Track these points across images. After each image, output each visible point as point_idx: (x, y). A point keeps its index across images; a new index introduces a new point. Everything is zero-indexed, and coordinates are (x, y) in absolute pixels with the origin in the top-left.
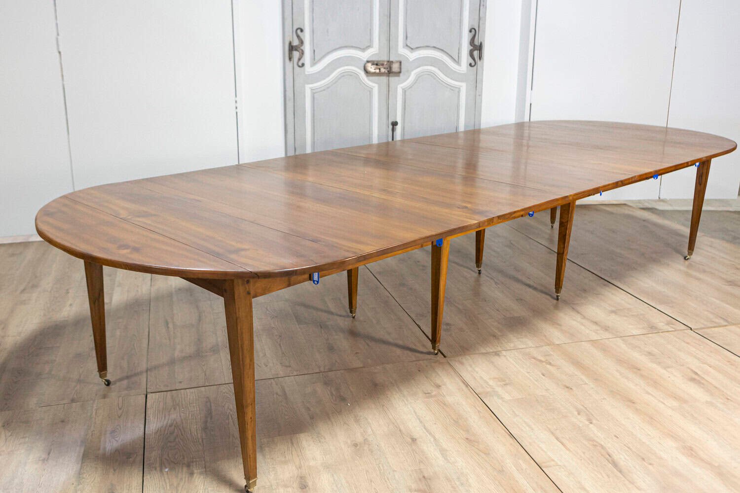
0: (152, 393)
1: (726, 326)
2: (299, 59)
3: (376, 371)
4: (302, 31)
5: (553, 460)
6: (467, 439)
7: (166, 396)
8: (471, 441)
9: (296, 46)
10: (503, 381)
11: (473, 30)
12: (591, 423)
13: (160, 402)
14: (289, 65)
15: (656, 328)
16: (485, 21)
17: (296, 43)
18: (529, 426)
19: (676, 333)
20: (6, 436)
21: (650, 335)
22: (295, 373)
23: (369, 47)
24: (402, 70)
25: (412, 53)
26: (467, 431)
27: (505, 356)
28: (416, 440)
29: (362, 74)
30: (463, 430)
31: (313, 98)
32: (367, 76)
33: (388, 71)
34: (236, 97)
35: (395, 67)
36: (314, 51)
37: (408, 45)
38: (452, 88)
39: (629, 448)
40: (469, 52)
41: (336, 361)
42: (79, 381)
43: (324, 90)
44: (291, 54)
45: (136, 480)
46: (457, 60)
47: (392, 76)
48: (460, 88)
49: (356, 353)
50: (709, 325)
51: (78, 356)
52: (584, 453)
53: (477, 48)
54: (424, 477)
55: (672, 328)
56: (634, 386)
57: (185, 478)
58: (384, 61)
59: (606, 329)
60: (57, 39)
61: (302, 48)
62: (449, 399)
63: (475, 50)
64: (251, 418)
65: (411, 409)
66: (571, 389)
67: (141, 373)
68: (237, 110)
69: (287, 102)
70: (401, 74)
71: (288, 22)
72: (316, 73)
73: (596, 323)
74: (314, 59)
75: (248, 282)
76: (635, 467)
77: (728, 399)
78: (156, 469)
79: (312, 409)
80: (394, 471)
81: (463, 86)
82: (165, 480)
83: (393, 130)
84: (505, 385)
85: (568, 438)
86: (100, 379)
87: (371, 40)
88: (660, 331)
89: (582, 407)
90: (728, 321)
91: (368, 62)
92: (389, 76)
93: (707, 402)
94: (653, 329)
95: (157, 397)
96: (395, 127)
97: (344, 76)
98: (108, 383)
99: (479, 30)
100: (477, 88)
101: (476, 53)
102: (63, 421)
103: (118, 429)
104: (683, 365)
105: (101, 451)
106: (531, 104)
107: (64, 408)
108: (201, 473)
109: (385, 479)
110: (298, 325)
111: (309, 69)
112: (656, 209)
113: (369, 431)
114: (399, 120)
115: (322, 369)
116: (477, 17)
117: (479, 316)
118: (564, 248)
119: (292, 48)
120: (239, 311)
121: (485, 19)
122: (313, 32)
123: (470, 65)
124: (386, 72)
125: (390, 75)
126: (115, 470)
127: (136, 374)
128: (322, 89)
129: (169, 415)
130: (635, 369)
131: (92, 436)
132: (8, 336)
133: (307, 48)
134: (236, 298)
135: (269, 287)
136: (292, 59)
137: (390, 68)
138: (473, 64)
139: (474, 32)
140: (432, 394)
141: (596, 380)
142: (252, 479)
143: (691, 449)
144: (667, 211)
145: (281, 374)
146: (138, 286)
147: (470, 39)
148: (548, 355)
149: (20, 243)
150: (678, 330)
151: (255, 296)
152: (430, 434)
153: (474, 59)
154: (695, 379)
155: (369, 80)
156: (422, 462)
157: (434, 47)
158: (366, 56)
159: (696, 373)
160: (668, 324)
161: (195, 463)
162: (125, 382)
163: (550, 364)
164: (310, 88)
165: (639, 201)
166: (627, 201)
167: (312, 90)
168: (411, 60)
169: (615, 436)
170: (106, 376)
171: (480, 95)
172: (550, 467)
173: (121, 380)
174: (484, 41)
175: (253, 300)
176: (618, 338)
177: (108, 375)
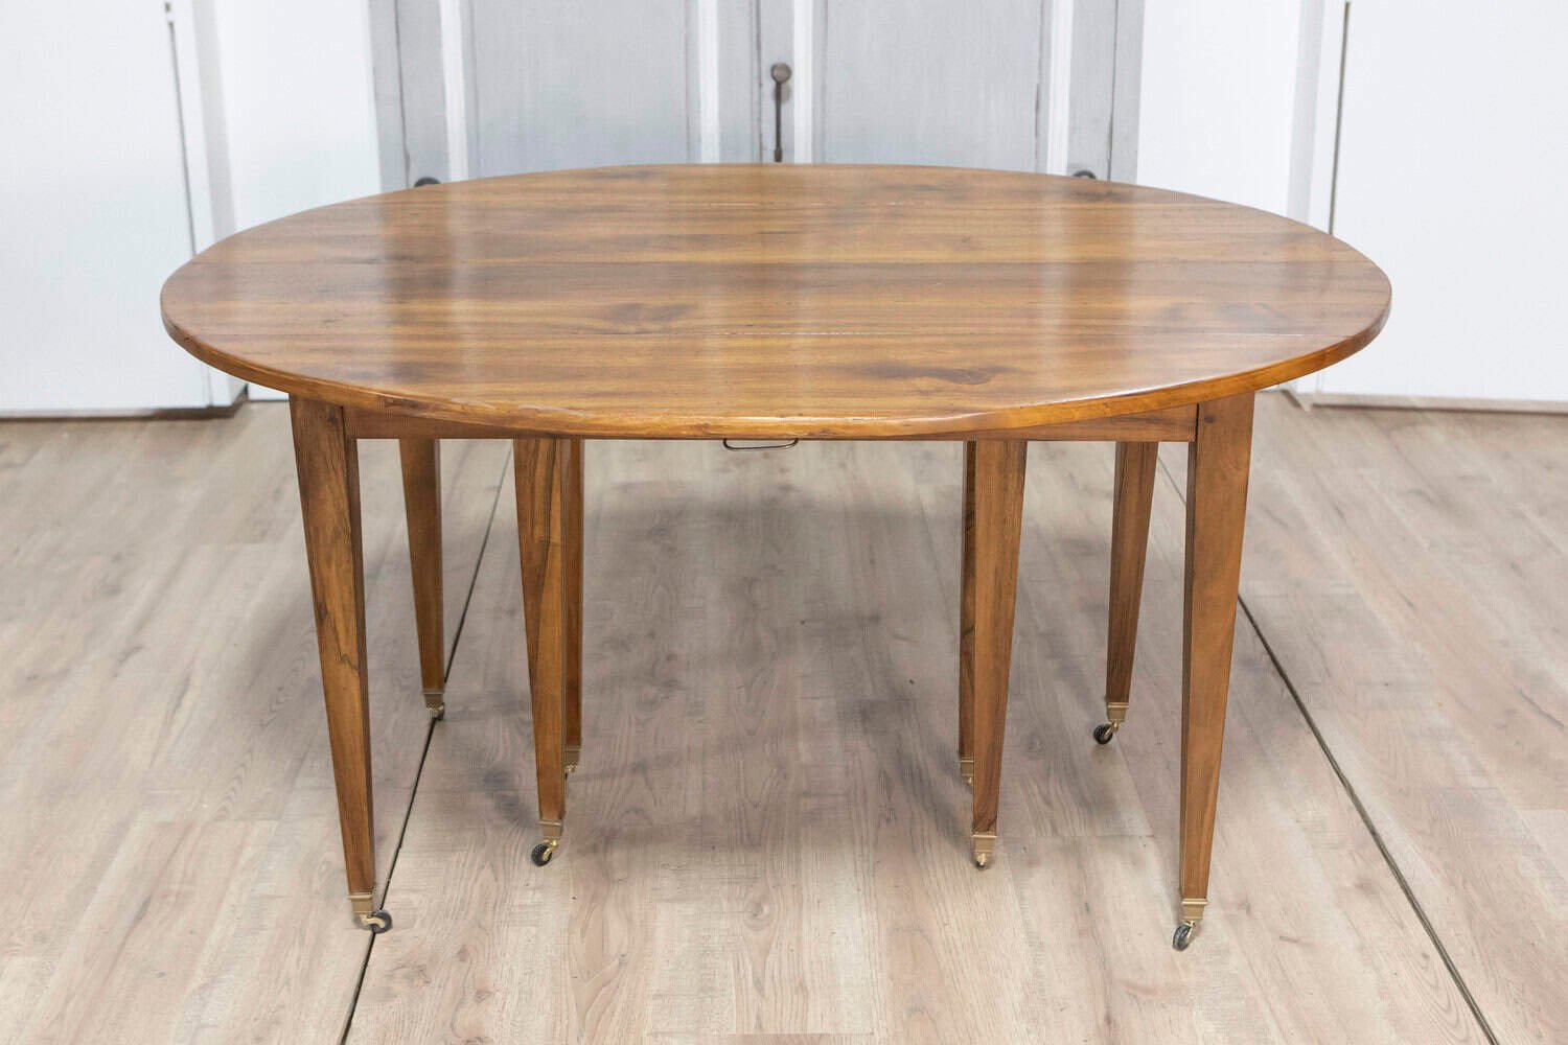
68: (172, 17)
83: (779, 96)
96: (783, 84)
114: (803, 60)
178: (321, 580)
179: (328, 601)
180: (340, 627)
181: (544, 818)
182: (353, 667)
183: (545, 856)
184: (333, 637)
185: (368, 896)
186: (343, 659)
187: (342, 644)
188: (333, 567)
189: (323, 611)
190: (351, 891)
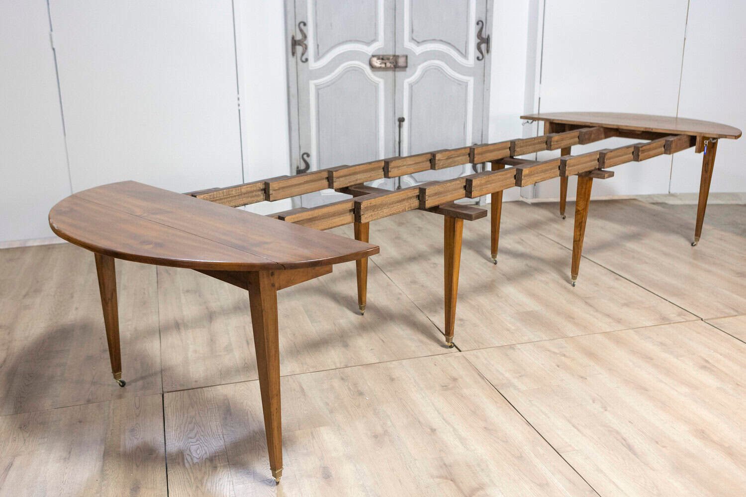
0: (168, 392)
1: (736, 316)
2: (303, 54)
3: (392, 366)
4: (305, 24)
5: (570, 446)
6: (485, 428)
7: (183, 395)
8: (489, 430)
9: (299, 41)
10: (519, 373)
11: (480, 23)
12: (606, 410)
13: (177, 400)
14: (292, 60)
15: (668, 319)
16: (492, 13)
17: (299, 37)
18: (546, 415)
19: (687, 323)
20: (24, 438)
21: (663, 326)
22: (311, 370)
23: (374, 41)
24: (409, 65)
25: (418, 46)
26: (486, 421)
27: (519, 349)
28: (435, 430)
29: (367, 69)
30: (482, 420)
31: (317, 94)
32: (373, 71)
33: (394, 66)
34: (238, 93)
35: (401, 62)
36: (318, 45)
37: (415, 38)
38: (460, 83)
39: (643, 432)
40: (476, 44)
41: (352, 358)
42: (93, 383)
43: (329, 86)
44: (295, 48)
45: (160, 475)
46: (464, 53)
47: (398, 71)
48: (467, 83)
49: (372, 349)
50: (719, 315)
51: (90, 358)
52: (599, 438)
53: (484, 41)
54: (445, 464)
55: (683, 318)
56: (646, 374)
57: (209, 471)
58: (390, 56)
59: (619, 321)
60: (51, 35)
61: (305, 42)
62: (466, 391)
63: (482, 43)
64: (277, 409)
65: (429, 401)
66: (586, 379)
67: (155, 374)
68: (240, 108)
69: (291, 98)
70: (408, 69)
71: (291, 15)
72: (320, 69)
73: (608, 316)
74: (318, 53)
75: (272, 274)
76: (649, 450)
77: (738, 385)
78: (179, 464)
79: (330, 404)
80: (415, 460)
81: (471, 81)
82: (189, 473)
83: (400, 126)
84: (520, 376)
85: (584, 424)
86: (115, 381)
87: (376, 34)
88: (672, 322)
89: (596, 395)
90: (738, 312)
91: (373, 56)
92: (395, 71)
93: (718, 388)
94: (665, 320)
95: (174, 396)
96: (401, 123)
98: (123, 384)
99: (486, 23)
101: (483, 46)
102: (80, 422)
103: (137, 427)
104: (694, 354)
105: (121, 449)
106: (540, 99)
107: (80, 409)
108: (224, 466)
109: (407, 467)
110: (312, 323)
111: (313, 65)
112: (666, 204)
113: (389, 423)
114: (406, 116)
115: (338, 366)
116: (485, 10)
117: (492, 311)
118: (580, 235)
119: (295, 43)
120: (264, 303)
121: (493, 11)
122: (316, 26)
123: (478, 58)
124: (392, 66)
125: (396, 69)
126: (138, 466)
127: (151, 375)
128: (327, 85)
129: (188, 413)
130: (648, 358)
131: (111, 434)
132: (15, 340)
133: (311, 42)
134: (261, 290)
135: (292, 279)
136: (295, 55)
137: (396, 62)
138: (481, 58)
139: (481, 24)
140: (449, 387)
141: (610, 370)
142: (278, 469)
143: (703, 432)
144: (677, 206)
145: (298, 371)
146: (144, 289)
147: (477, 32)
148: (562, 348)
149: (17, 248)
150: (689, 321)
151: (280, 288)
152: (449, 424)
153: (481, 53)
154: (706, 366)
155: (375, 75)
156: (442, 451)
157: (441, 41)
158: (371, 50)
159: (707, 361)
160: (679, 315)
161: (217, 458)
162: (140, 383)
163: (564, 355)
164: (314, 84)
165: (649, 196)
166: (637, 196)
167: (316, 86)
168: (417, 54)
169: (630, 422)
170: (120, 377)
171: (488, 90)
172: (568, 451)
173: (136, 381)
174: (492, 34)
175: (278, 292)
176: (630, 331)
177: (122, 376)
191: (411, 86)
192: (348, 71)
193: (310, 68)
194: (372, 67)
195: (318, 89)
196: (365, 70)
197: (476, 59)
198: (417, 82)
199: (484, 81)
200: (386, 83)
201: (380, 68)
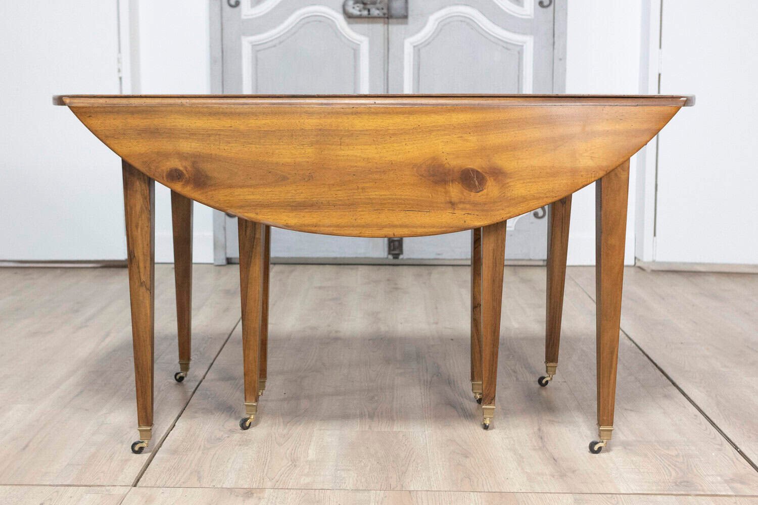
14: (214, 3)
24: (410, 13)
29: (340, 19)
31: (256, 61)
32: (349, 23)
33: (386, 14)
35: (397, 7)
38: (507, 46)
43: (275, 46)
47: (392, 23)
48: (521, 46)
68: (121, 75)
70: (409, 20)
72: (259, 17)
81: (528, 43)
92: (387, 23)
97: (308, 23)
100: (555, 46)
106: (660, 75)
111: (248, 11)
123: (541, 4)
124: (382, 15)
125: (390, 20)
128: (270, 44)
137: (389, 8)
138: (546, 4)
155: (352, 29)
164: (251, 43)
167: (254, 46)
171: (563, 59)
178: (132, 238)
179: (135, 250)
180: (141, 265)
181: (247, 401)
182: (147, 289)
183: (247, 424)
184: (137, 271)
185: (149, 428)
186: (142, 284)
187: (142, 274)
188: (139, 231)
189: (132, 257)
190: (139, 426)
191: (417, 49)
192: (307, 21)
193: (243, 17)
194: (349, 16)
195: (257, 49)
196: (336, 22)
197: (538, 6)
198: (427, 43)
199: (554, 43)
200: (371, 44)
201: (360, 17)
